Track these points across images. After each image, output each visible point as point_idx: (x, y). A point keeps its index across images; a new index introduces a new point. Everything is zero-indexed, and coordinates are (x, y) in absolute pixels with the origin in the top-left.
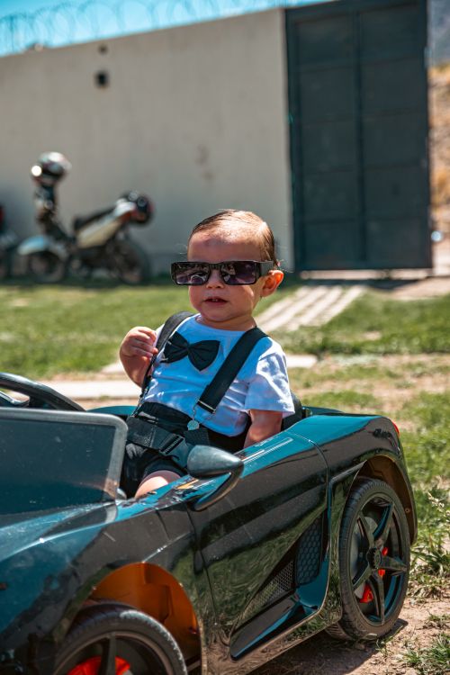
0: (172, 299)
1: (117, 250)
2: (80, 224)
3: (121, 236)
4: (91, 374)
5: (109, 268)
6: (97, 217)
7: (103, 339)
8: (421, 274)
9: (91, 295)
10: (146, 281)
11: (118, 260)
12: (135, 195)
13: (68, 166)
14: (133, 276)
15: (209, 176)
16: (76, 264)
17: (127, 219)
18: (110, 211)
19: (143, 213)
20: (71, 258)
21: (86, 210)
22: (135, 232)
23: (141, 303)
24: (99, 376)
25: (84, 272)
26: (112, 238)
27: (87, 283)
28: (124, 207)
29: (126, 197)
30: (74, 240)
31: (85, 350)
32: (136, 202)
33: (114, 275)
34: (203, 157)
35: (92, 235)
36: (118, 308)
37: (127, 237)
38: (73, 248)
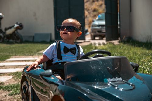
0: (27, 46)
1: (15, 35)
2: (6, 29)
3: (16, 32)
5: (13, 39)
6: (10, 28)
9: (9, 45)
10: (22, 42)
11: (15, 37)
12: (19, 23)
13: (3, 16)
14: (19, 41)
15: (36, 19)
16: (5, 38)
17: (17, 28)
18: (13, 26)
19: (21, 27)
20: (4, 37)
21: (8, 26)
22: (19, 31)
25: (8, 40)
26: (14, 32)
27: (8, 43)
28: (16, 25)
29: (17, 23)
30: (5, 33)
32: (19, 25)
33: (14, 41)
34: (35, 15)
35: (9, 32)
38: (5, 35)
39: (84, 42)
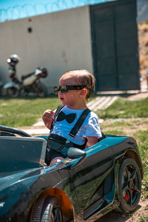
0: (55, 102)
1: (36, 86)
2: (24, 78)
3: (37, 81)
4: (29, 127)
5: (34, 92)
6: (29, 75)
7: (33, 115)
8: (137, 92)
9: (28, 101)
10: (46, 96)
11: (37, 89)
12: (42, 68)
13: (19, 59)
14: (42, 95)
15: (66, 61)
16: (23, 91)
17: (39, 76)
18: (34, 73)
19: (44, 74)
20: (21, 89)
21: (26, 73)
22: (42, 80)
23: (45, 104)
24: (32, 127)
25: (26, 94)
26: (35, 82)
27: (27, 97)
28: (38, 72)
29: (39, 69)
30: (22, 83)
31: (27, 119)
32: (42, 70)
33: (35, 94)
34: (64, 55)
35: (28, 81)
36: (37, 105)
37: (39, 82)
38: (22, 86)
39: (139, 93)
